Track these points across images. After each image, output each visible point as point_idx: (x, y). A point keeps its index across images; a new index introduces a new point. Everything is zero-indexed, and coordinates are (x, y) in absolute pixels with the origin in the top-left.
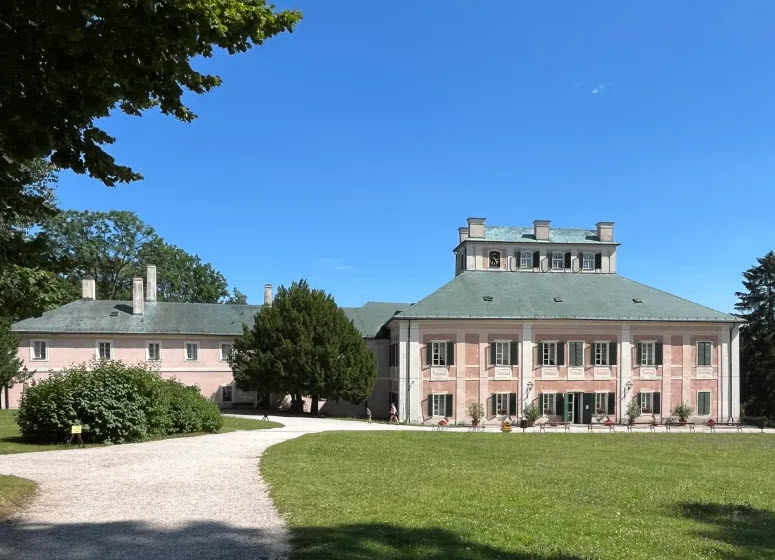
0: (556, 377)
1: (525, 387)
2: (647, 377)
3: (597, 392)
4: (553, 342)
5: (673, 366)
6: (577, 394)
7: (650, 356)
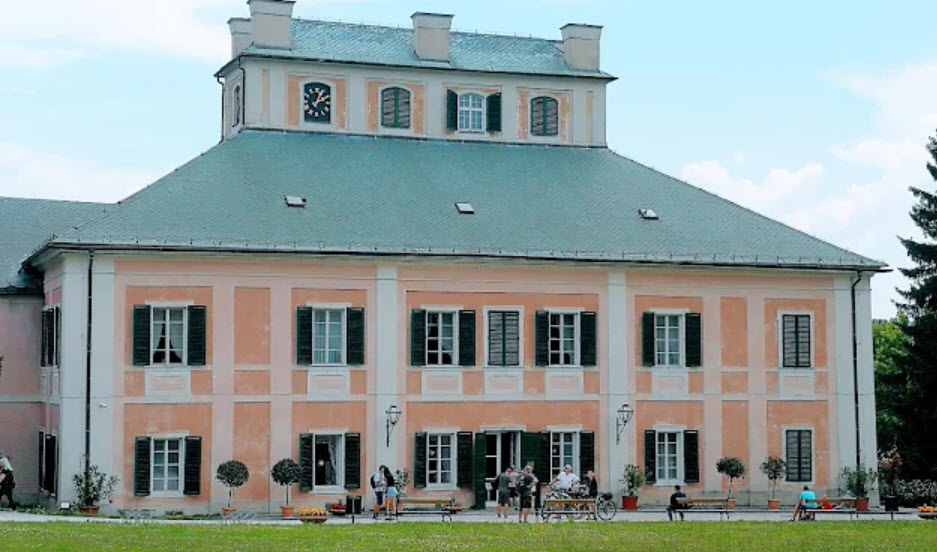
0: (457, 394)
1: (383, 418)
2: (667, 394)
3: (553, 429)
4: (448, 309)
5: (729, 369)
6: (508, 437)
7: (674, 347)
